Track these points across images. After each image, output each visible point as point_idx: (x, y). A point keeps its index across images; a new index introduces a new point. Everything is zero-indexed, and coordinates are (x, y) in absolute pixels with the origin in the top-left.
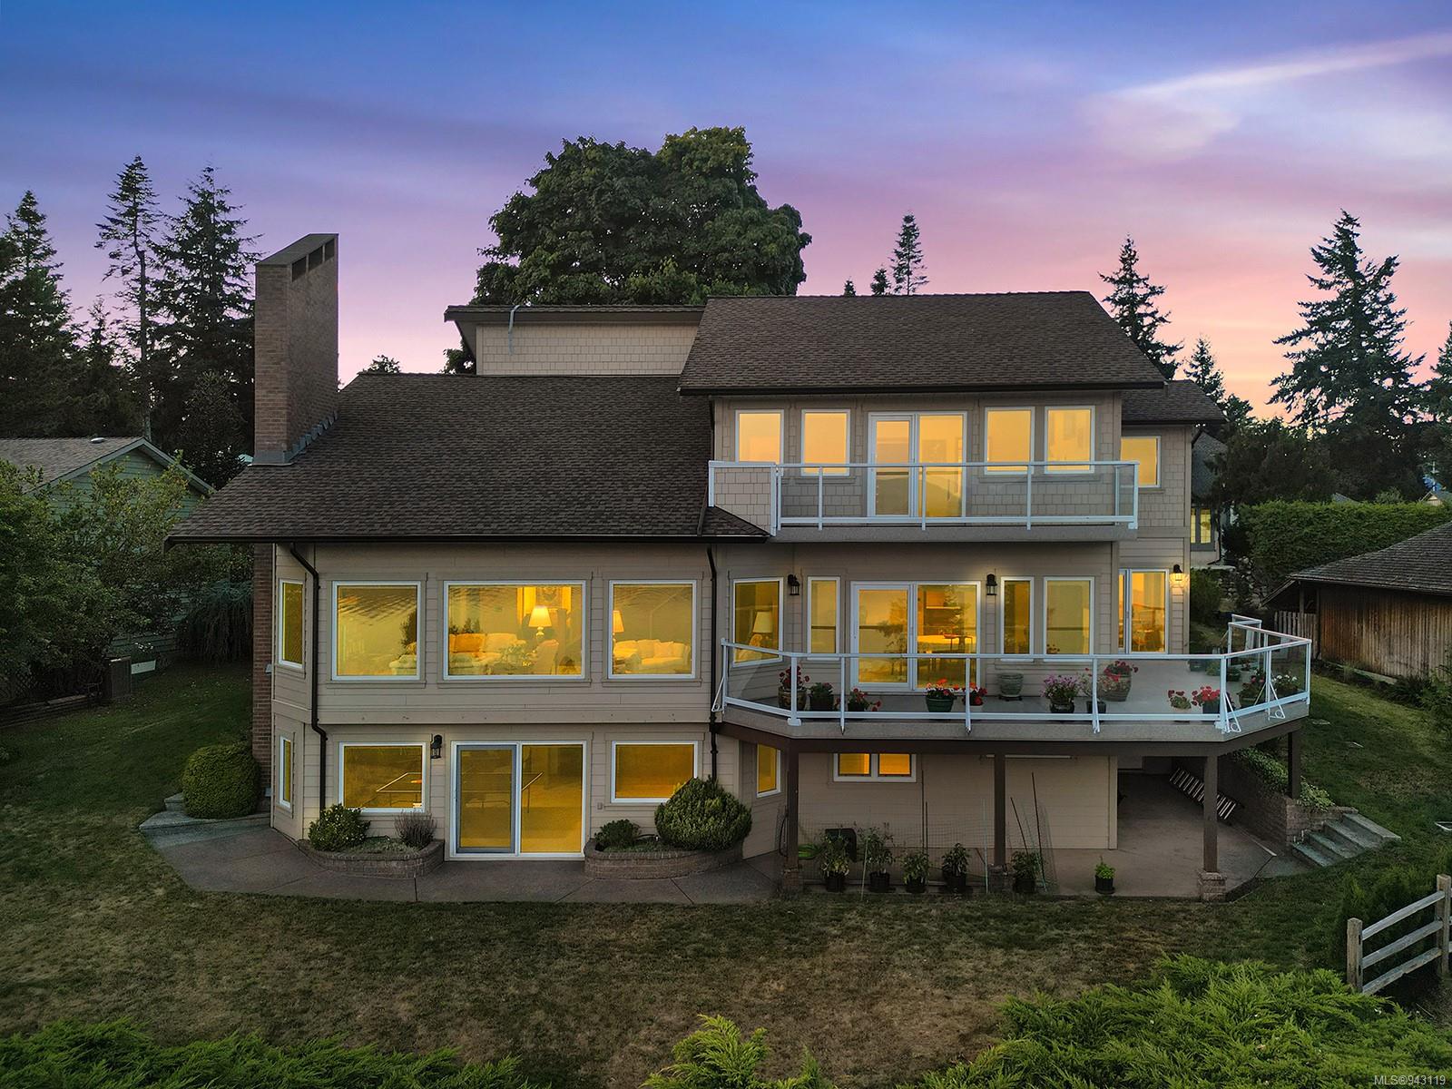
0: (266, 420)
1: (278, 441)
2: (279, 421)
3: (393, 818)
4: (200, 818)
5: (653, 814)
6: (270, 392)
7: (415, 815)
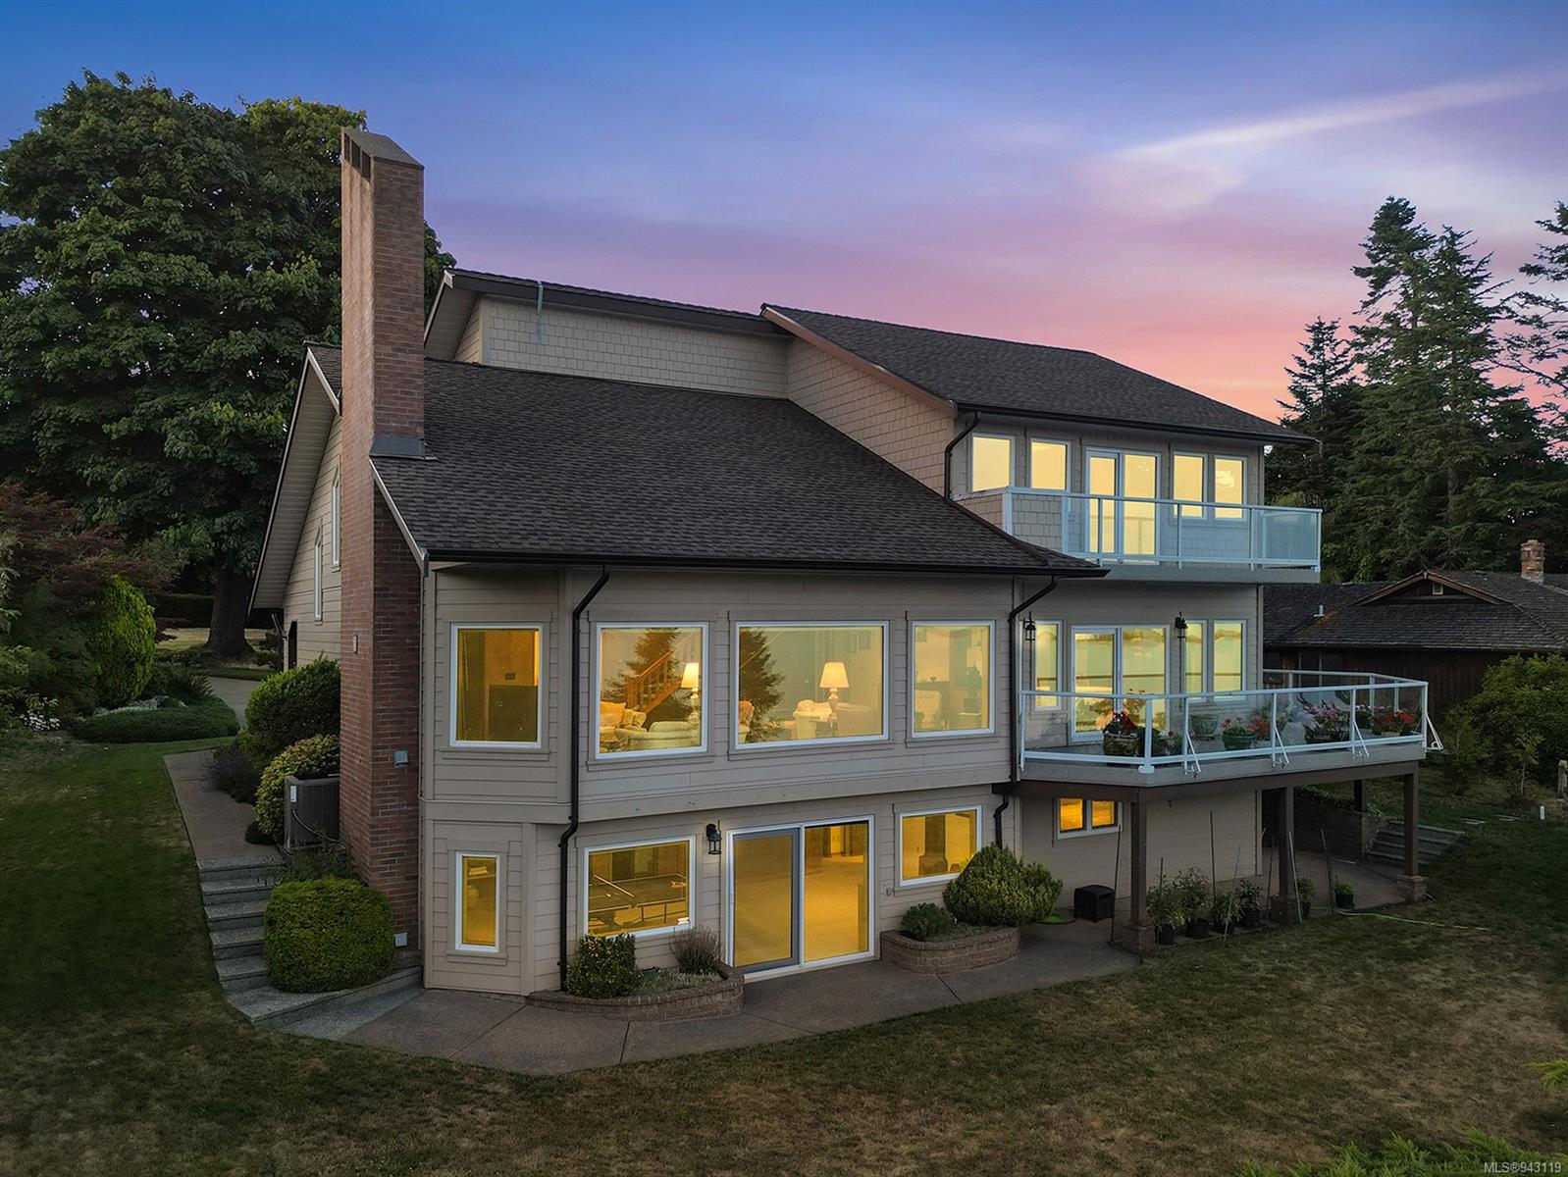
0: (392, 392)
1: (411, 423)
2: (413, 394)
3: (663, 942)
4: (325, 990)
5: (940, 895)
6: (400, 350)
7: (683, 934)
